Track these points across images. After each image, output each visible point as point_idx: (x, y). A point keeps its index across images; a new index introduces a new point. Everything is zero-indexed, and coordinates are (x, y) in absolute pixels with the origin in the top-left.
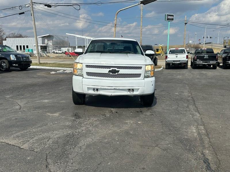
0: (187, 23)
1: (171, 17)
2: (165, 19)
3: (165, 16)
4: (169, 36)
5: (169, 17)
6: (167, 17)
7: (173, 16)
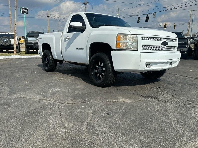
0: (49, 17)
1: (26, 10)
2: (20, 12)
3: (20, 9)
4: (25, 27)
5: (24, 10)
6: (22, 10)
7: (27, 9)
